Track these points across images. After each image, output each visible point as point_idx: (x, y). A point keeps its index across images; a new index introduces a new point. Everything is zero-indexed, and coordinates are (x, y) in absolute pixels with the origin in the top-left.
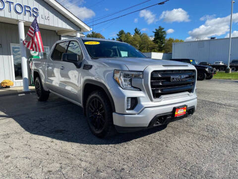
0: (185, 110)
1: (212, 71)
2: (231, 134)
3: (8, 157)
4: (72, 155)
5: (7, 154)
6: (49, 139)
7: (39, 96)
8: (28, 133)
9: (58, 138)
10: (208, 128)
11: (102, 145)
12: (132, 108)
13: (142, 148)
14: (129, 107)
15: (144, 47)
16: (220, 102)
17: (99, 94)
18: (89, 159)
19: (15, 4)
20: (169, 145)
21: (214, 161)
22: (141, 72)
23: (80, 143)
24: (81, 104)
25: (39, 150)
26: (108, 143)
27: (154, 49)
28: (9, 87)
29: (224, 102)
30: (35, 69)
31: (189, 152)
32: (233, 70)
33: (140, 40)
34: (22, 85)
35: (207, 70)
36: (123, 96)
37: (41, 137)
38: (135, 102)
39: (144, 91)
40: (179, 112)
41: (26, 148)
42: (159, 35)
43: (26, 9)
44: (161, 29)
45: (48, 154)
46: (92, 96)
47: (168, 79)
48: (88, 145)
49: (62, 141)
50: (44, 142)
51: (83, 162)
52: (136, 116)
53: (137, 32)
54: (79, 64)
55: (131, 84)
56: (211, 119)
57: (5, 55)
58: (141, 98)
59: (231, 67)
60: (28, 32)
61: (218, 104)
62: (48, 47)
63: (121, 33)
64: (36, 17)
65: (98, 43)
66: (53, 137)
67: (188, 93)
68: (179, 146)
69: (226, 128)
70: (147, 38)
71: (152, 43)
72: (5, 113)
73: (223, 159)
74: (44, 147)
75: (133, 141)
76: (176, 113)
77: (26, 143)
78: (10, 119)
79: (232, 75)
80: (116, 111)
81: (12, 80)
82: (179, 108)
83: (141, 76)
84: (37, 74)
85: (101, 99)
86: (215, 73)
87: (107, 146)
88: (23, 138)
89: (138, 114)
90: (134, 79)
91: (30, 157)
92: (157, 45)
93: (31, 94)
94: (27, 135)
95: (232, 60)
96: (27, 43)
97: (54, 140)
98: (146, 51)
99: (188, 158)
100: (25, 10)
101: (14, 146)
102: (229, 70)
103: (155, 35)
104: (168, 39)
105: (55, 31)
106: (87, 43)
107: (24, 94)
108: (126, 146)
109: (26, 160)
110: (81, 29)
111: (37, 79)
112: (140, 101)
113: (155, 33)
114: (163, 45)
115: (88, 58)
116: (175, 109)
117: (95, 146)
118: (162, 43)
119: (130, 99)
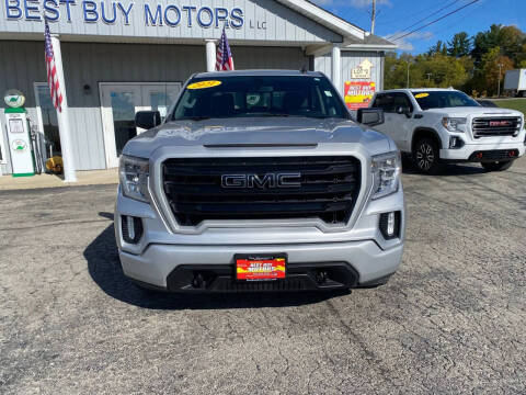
14: (133, 237)
19: (198, 10)
38: (140, 227)
39: (153, 206)
43: (218, 14)
52: (138, 257)
58: (146, 221)
64: (238, 27)
65: (217, 84)
89: (141, 254)
100: (218, 18)
105: (300, 48)
110: (343, 37)
112: (145, 228)
119: (131, 221)
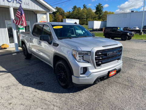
0: (115, 72)
1: (131, 35)
2: (142, 84)
3: (10, 104)
4: (48, 101)
5: (10, 102)
6: (34, 89)
7: (25, 56)
8: (21, 85)
9: (39, 89)
10: (128, 79)
11: (66, 94)
12: (84, 73)
13: (89, 96)
14: (82, 73)
15: (89, 17)
16: (136, 58)
17: (63, 63)
18: (58, 105)
20: (105, 93)
21: (132, 104)
22: (89, 51)
23: (53, 92)
24: (52, 66)
25: (28, 98)
26: (69, 92)
27: (95, 18)
28: (6, 48)
29: (138, 58)
30: (22, 39)
31: (117, 98)
32: (144, 32)
33: (86, 12)
34: (14, 46)
35: (128, 34)
36: (78, 66)
37: (29, 88)
38: (85, 70)
39: (91, 63)
40: (111, 74)
41: (21, 97)
42: (99, 9)
44: (100, 5)
45: (34, 101)
46: (59, 63)
47: (106, 55)
48: (57, 94)
49: (42, 91)
50: (31, 92)
51: (55, 107)
52: (86, 78)
53: (85, 7)
54: (50, 42)
55: (83, 59)
56: (130, 72)
57: (2, 28)
58: (89, 67)
59: (143, 31)
60: (16, 15)
61: (134, 60)
62: (29, 22)
63: (75, 7)
64: (21, 4)
65: (62, 27)
66: (36, 88)
67: (117, 61)
68: (111, 94)
69: (139, 78)
70: (91, 11)
71: (94, 14)
72: (6, 69)
73: (137, 103)
74: (31, 96)
75: (84, 90)
76: (110, 75)
77: (20, 93)
78: (9, 73)
79: (143, 36)
80: (74, 75)
81: (7, 44)
82: (112, 71)
83: (89, 54)
84: (23, 43)
85: (65, 66)
86: (133, 36)
87: (69, 94)
88: (18, 89)
89: (88, 77)
90: (85, 56)
91: (23, 103)
92: (97, 16)
93: (20, 53)
94: (20, 86)
95: (144, 25)
96: (16, 21)
97: (37, 90)
98: (90, 19)
99: (116, 103)
101: (13, 95)
102: (142, 33)
103: (96, 9)
104: (104, 11)
105: (33, 11)
106: (54, 27)
107: (16, 54)
108: (80, 94)
109: (21, 106)
110: (49, 10)
111: (23, 46)
112: (88, 69)
113: (96, 7)
114: (101, 15)
115: (56, 39)
116: (109, 72)
117: (61, 94)
118: (101, 14)
119: (82, 68)
